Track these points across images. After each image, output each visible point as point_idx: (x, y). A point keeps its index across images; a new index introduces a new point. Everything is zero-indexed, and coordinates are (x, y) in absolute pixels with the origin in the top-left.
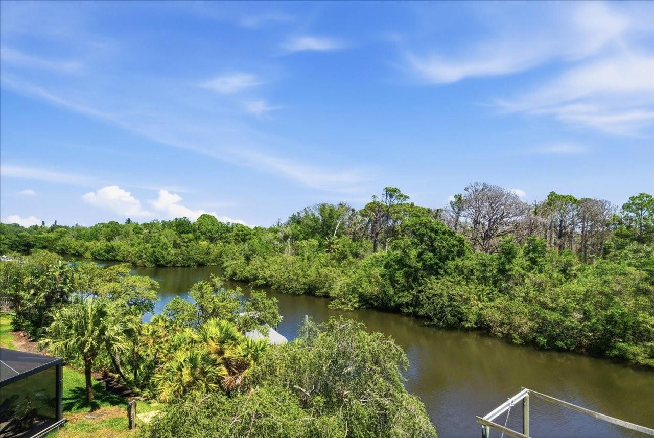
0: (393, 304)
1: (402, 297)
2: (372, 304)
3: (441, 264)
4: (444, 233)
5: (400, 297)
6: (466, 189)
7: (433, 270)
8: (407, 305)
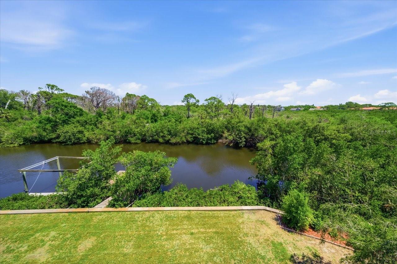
0: (46, 139)
1: (50, 135)
2: (34, 141)
3: (69, 120)
4: (71, 107)
5: (50, 136)
6: (91, 89)
7: (65, 122)
8: (55, 138)
